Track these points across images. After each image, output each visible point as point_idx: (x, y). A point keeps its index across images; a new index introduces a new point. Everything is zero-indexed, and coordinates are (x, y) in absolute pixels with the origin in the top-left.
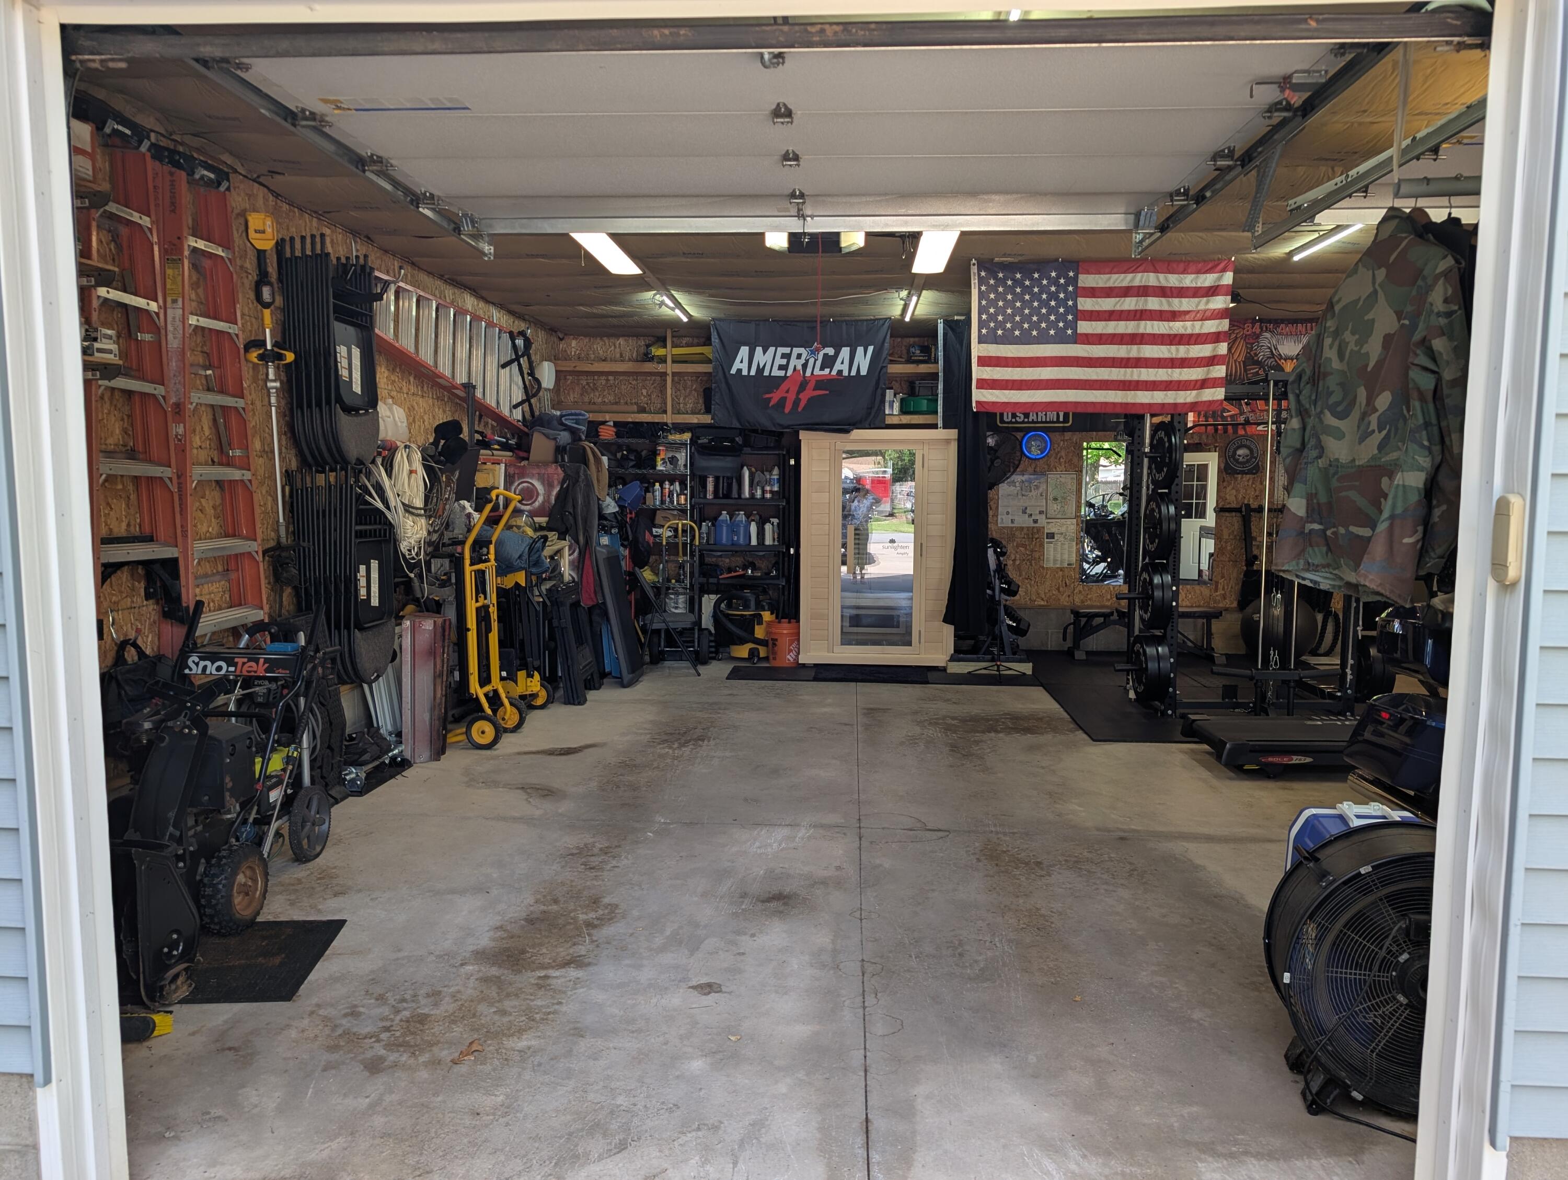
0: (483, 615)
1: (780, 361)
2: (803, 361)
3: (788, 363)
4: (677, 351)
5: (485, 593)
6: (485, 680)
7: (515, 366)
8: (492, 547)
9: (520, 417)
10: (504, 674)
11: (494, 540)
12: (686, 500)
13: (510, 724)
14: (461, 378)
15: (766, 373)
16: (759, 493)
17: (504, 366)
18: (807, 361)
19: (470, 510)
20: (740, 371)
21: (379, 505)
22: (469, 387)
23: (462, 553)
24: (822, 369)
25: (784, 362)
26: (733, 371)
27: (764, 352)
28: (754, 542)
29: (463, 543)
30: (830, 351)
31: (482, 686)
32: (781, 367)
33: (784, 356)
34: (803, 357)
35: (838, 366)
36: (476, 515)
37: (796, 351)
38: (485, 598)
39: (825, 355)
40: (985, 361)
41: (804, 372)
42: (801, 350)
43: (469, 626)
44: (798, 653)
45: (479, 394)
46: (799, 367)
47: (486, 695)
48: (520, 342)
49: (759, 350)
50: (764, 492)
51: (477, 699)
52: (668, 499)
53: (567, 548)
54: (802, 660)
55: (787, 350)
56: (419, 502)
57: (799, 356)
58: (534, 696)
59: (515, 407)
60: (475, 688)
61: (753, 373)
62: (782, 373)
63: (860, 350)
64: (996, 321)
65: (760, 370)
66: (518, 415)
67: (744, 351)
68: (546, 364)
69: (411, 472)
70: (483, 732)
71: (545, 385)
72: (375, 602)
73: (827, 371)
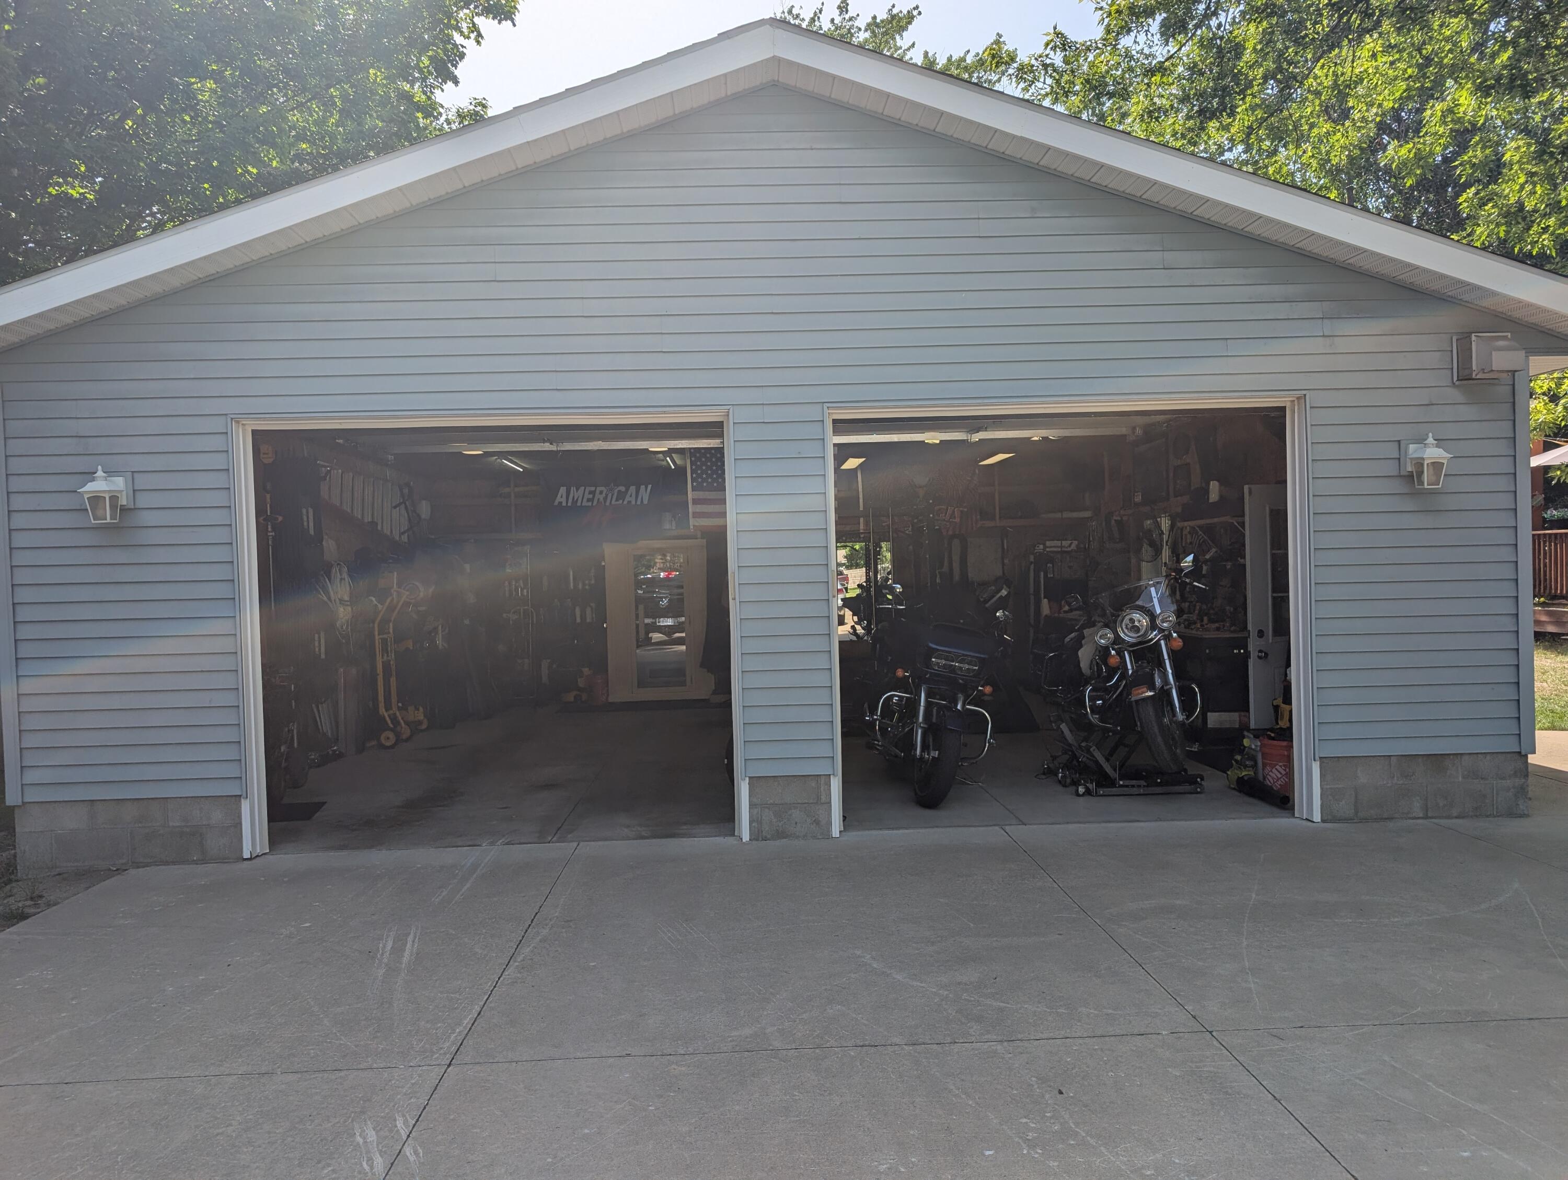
0: (386, 666)
1: (587, 496)
2: (604, 495)
3: (594, 496)
4: (517, 489)
5: (387, 653)
6: (388, 708)
7: (403, 506)
8: (391, 625)
9: (406, 540)
10: (400, 705)
11: (393, 619)
12: (528, 592)
13: (404, 737)
14: (368, 519)
15: (579, 504)
16: (580, 586)
17: (395, 507)
18: (607, 495)
19: (375, 602)
20: (560, 503)
21: (325, 598)
22: (373, 523)
23: (374, 627)
24: (617, 500)
25: (591, 496)
26: (556, 503)
27: (577, 490)
28: (578, 620)
29: (373, 622)
30: (623, 489)
31: (386, 711)
32: (588, 500)
33: (590, 493)
34: (604, 493)
35: (628, 499)
36: (380, 606)
37: (599, 489)
38: (388, 656)
39: (619, 491)
40: (696, 502)
41: (605, 502)
42: (602, 488)
43: (378, 672)
44: (608, 695)
45: (379, 528)
46: (601, 499)
47: (389, 716)
48: (406, 491)
49: (573, 489)
50: (584, 585)
51: (384, 717)
52: (514, 593)
53: (440, 627)
54: (610, 700)
55: (593, 489)
56: (346, 598)
57: (601, 493)
58: (420, 723)
59: (403, 533)
60: (382, 710)
61: (569, 504)
62: (590, 504)
63: (643, 487)
64: (702, 478)
65: (575, 502)
66: (405, 538)
67: (563, 490)
68: (424, 502)
69: (341, 579)
70: (388, 738)
71: (423, 516)
72: (323, 656)
73: (621, 502)
